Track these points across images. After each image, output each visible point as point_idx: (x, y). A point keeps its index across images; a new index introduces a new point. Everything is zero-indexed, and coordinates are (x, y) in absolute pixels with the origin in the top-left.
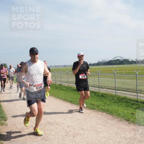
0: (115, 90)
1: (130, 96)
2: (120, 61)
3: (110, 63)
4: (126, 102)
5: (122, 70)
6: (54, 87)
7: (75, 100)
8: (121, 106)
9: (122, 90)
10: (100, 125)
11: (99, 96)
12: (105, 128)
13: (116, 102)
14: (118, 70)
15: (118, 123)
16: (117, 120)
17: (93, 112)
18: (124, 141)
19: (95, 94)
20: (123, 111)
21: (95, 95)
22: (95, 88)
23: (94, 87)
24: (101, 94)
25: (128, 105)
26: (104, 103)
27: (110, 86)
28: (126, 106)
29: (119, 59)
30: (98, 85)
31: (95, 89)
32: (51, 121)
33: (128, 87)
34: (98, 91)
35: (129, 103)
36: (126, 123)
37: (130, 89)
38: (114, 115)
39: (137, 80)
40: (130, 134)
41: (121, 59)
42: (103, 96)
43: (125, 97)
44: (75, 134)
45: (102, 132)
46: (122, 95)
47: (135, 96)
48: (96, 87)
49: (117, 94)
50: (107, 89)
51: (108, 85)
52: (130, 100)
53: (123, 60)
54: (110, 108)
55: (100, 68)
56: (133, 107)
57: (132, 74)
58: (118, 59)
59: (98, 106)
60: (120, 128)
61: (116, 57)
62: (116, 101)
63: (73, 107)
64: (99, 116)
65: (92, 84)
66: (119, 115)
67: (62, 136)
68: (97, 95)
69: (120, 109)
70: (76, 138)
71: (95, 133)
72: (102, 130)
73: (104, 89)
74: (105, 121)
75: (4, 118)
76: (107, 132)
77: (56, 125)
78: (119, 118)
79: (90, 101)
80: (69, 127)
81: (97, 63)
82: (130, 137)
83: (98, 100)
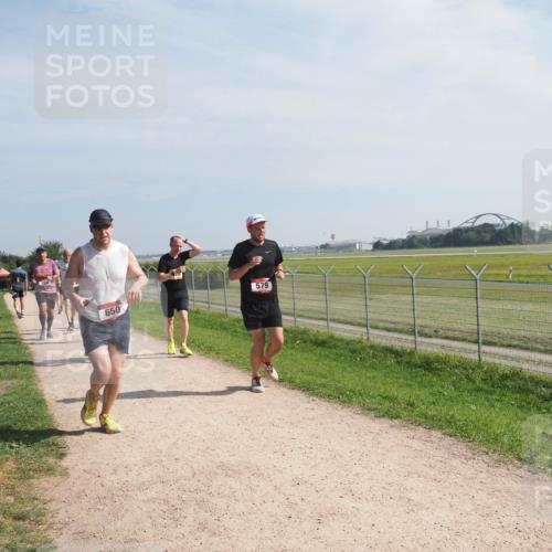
0: (477, 342)
1: (534, 368)
2: (494, 229)
3: (456, 238)
4: (520, 390)
5: (503, 266)
6: (239, 330)
7: (323, 381)
8: (499, 404)
9: (505, 342)
10: (422, 478)
11: (416, 366)
12: (439, 491)
13: (479, 390)
14: (489, 267)
15: (491, 469)
16: (486, 458)
17: (392, 426)
18: (516, 541)
19: (399, 359)
20: (508, 425)
21: (398, 363)
22: (396, 335)
23: (395, 331)
24: (420, 358)
25: (529, 403)
26: (433, 394)
27: (455, 326)
28: (521, 407)
29: (491, 222)
30: (409, 324)
31: (399, 339)
32: (233, 460)
33: (527, 334)
34: (409, 346)
35: (531, 396)
36: (521, 472)
37: (536, 340)
38: (474, 440)
41: (499, 221)
42: (429, 365)
43: (512, 368)
44: (324, 513)
45: (428, 505)
46: (504, 362)
48: (400, 332)
49: (483, 358)
50: (446, 338)
51: (448, 325)
52: (536, 381)
53: (506, 229)
54: (457, 412)
55: (418, 259)
57: (542, 280)
58: (486, 225)
59: (412, 405)
60: (499, 491)
61: (478, 217)
62: (482, 385)
63: (316, 407)
64: (416, 444)
65: (387, 321)
66: (496, 440)
67: (273, 519)
68: (408, 363)
69: (497, 417)
70: (329, 526)
71: (401, 509)
72: (430, 496)
73: (434, 341)
74: (440, 465)
75: (54, 448)
76: (448, 505)
77: (249, 475)
78: (495, 451)
79: (379, 384)
80: (301, 487)
81: (403, 241)
82: (539, 525)
83: (409, 382)
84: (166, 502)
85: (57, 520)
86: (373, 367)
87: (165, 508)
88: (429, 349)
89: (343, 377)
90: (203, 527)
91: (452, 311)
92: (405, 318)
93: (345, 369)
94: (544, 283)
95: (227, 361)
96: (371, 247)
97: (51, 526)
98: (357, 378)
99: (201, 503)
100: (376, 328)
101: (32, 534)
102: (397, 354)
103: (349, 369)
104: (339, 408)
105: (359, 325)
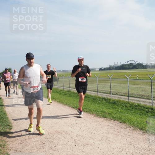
0: (128, 96)
1: (144, 103)
2: (133, 65)
3: (122, 67)
4: (140, 109)
5: (136, 75)
6: (62, 93)
7: (85, 107)
8: (134, 114)
9: (136, 96)
10: (112, 134)
11: (111, 103)
12: (117, 138)
13: (129, 109)
14: (131, 75)
15: (132, 132)
16: (130, 128)
17: (104, 120)
18: (138, 152)
19: (107, 101)
20: (136, 119)
21: (106, 102)
22: (106, 94)
23: (106, 93)
24: (112, 101)
25: (142, 113)
26: (116, 111)
27: (122, 92)
28: (140, 114)
29: (132, 63)
30: (109, 91)
31: (107, 96)
32: (59, 129)
33: (142, 94)
34: (109, 97)
35: (143, 111)
36: (140, 132)
37: (144, 96)
38: (127, 124)
39: (151, 86)
40: (145, 145)
41: (134, 63)
42: (115, 103)
43: (138, 104)
44: (85, 144)
45: (114, 142)
46: (136, 102)
47: (150, 103)
48: (107, 93)
49: (130, 101)
50: (119, 95)
51: (120, 92)
52: (144, 107)
53: (136, 65)
54: (122, 116)
55: (112, 73)
56: (148, 115)
57: (146, 79)
58: (131, 64)
59: (110, 114)
60: (134, 138)
61: (128, 61)
62: (129, 108)
64: (111, 125)
65: (103, 90)
66: (133, 124)
67: (71, 146)
68: (109, 102)
69: (133, 117)
70: (86, 148)
71: (107, 143)
72: (115, 139)
73: (116, 96)
74: (118, 130)
75: (9, 126)
76: (119, 142)
77: (64, 134)
78: (133, 127)
79: (101, 108)
80: (79, 137)
81: (108, 68)
82: (145, 147)
83: (109, 108)
84: (41, 142)
85: (9, 147)
86: (99, 103)
87: (40, 143)
88: (115, 98)
89: (91, 106)
90: (51, 148)
91: (121, 88)
92: (108, 89)
93: (91, 104)
94: (147, 80)
95: (58, 102)
96: (99, 70)
97: (8, 149)
98: (95, 107)
99: (50, 142)
100: (100, 92)
101: (2, 151)
102: (106, 99)
103: (92, 104)
104: (90, 115)
105: (95, 91)
